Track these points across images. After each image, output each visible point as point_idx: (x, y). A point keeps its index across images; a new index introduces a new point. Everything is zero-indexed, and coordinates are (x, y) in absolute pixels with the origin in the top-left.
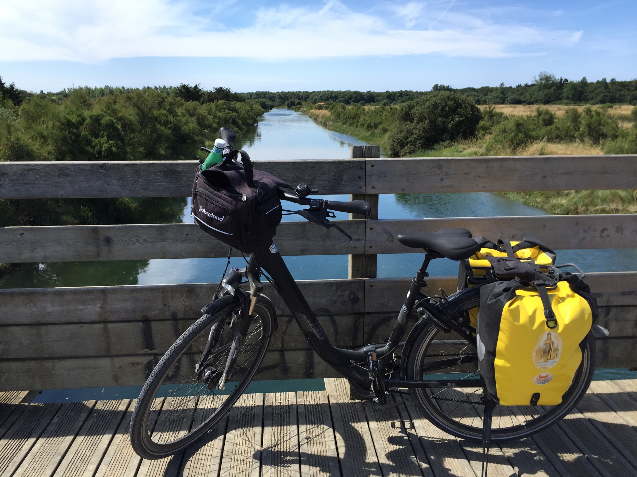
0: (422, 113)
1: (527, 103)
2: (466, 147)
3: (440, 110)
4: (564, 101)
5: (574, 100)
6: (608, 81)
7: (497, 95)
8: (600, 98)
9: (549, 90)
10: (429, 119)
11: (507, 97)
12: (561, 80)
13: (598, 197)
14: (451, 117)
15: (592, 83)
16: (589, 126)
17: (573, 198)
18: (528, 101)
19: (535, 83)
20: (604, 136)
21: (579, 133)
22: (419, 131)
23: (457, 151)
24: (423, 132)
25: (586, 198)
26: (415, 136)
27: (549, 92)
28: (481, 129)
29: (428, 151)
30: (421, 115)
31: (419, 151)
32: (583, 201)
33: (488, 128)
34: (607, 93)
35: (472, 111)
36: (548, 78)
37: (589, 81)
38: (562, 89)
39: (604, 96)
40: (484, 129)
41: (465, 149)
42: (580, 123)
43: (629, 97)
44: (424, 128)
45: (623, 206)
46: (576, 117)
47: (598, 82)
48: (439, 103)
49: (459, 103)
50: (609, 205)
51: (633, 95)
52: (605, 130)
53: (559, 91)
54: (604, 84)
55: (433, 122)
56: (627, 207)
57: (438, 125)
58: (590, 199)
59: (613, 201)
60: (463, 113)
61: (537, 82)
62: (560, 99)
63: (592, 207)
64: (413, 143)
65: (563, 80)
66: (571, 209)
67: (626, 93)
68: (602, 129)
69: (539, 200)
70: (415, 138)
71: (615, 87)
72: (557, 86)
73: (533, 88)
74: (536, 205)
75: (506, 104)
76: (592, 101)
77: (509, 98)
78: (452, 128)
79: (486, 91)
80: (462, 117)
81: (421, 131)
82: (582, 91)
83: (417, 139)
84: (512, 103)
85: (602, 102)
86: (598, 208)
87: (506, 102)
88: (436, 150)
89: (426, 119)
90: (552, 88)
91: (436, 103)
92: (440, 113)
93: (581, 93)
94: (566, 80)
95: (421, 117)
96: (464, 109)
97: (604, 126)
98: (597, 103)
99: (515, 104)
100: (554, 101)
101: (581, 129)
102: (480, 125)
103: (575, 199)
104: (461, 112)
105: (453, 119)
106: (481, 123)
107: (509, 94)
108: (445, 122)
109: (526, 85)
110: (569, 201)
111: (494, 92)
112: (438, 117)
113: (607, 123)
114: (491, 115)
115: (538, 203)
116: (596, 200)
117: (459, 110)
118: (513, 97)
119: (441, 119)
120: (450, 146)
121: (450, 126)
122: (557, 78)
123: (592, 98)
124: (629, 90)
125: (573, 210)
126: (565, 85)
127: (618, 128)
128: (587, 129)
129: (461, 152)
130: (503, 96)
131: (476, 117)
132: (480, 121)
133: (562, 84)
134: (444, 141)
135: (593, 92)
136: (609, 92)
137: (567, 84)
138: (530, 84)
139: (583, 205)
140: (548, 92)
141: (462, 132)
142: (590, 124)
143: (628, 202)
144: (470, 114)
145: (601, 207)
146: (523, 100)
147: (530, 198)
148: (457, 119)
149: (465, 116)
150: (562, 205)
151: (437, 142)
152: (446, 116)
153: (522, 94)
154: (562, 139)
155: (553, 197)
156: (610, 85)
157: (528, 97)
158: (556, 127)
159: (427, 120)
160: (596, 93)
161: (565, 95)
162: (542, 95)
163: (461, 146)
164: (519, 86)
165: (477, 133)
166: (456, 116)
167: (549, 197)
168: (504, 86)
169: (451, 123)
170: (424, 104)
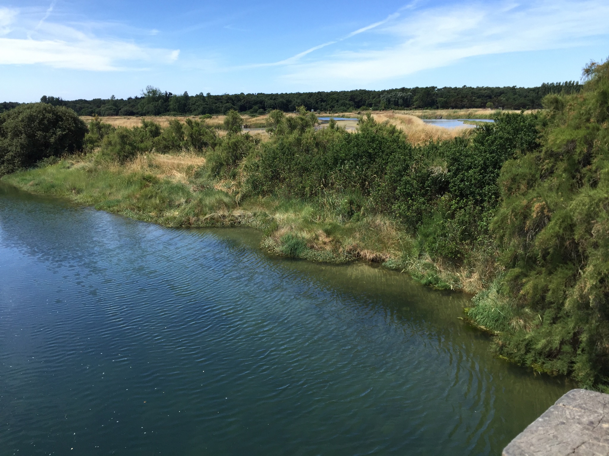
0: (16, 126)
1: (140, 115)
2: (73, 162)
3: (38, 123)
4: (172, 113)
5: (180, 112)
6: (205, 95)
7: (110, 107)
8: (200, 109)
9: (157, 103)
10: (26, 134)
11: (120, 109)
12: (166, 93)
13: (206, 206)
14: (51, 131)
15: (192, 97)
16: (191, 136)
17: (185, 209)
18: (140, 113)
19: (143, 96)
20: (206, 144)
21: (184, 142)
22: (16, 148)
23: (64, 167)
24: (21, 148)
25: (196, 208)
26: (11, 153)
27: (158, 104)
28: (88, 142)
29: (31, 169)
30: (16, 129)
31: (20, 170)
32: (194, 211)
33: (96, 141)
34: (205, 106)
35: (75, 123)
36: (154, 92)
37: (190, 95)
38: (169, 102)
39: (204, 108)
40: (92, 142)
41: (73, 164)
42: (183, 133)
43: (223, 109)
44: (21, 144)
45: (228, 212)
46: (178, 128)
47: (197, 96)
48: (35, 116)
49: (59, 115)
50: (217, 213)
51: (226, 107)
52: (205, 139)
53: (166, 103)
54: (202, 97)
55: (31, 136)
56: (232, 212)
57: (38, 140)
58: (200, 208)
59: (219, 208)
60: (66, 126)
61: (145, 95)
62: (168, 111)
63: (202, 216)
64: (11, 161)
65: (168, 94)
66: (184, 221)
67: (221, 105)
68: (202, 138)
69: (152, 214)
70: (12, 156)
71: (211, 100)
72: (163, 99)
73: (143, 101)
74: (150, 220)
75: (119, 116)
76: (195, 113)
77: (122, 110)
78: (55, 143)
79: (98, 103)
80: (64, 130)
81: (19, 148)
82: (185, 104)
83: (15, 157)
84: (126, 115)
85: (203, 113)
86: (207, 216)
87: (120, 113)
88: (40, 167)
89: (22, 134)
90: (160, 101)
91: (31, 116)
92: (38, 126)
93: (185, 105)
94: (171, 94)
95: (16, 131)
96: (66, 122)
97: (203, 135)
98: (199, 114)
99: (129, 115)
100: (164, 112)
101: (185, 139)
102: (86, 138)
103: (186, 210)
104: (62, 124)
105: (54, 133)
106: (87, 136)
107: (121, 106)
108: (46, 136)
109: (136, 98)
110: (181, 212)
111: (107, 104)
112: (37, 131)
113: (206, 133)
114: (99, 127)
115: (152, 218)
116: (204, 209)
117: (60, 123)
118: (125, 108)
119: (40, 133)
120: (54, 162)
121: (52, 140)
122: (162, 92)
123: (195, 110)
124: (222, 102)
125: (186, 222)
126: (170, 98)
127: (215, 137)
128: (190, 139)
129: (69, 168)
130: (116, 108)
131: (81, 130)
132: (86, 134)
133: (168, 97)
134: (48, 157)
135: (194, 104)
136: (207, 105)
137: (171, 97)
138: (139, 96)
139: (195, 215)
140: (156, 105)
141: (67, 146)
142: (192, 134)
143: (233, 208)
144: (73, 126)
145: (210, 215)
146: (135, 111)
147: (143, 213)
148: (59, 132)
149: (68, 129)
150: (175, 218)
151: (40, 158)
152: (46, 129)
153: (133, 106)
154: (170, 149)
155: (165, 209)
156: (207, 99)
157: (140, 110)
158: (163, 137)
159: (23, 136)
160: (197, 106)
161: (171, 107)
162: (151, 106)
163: (68, 162)
164: (130, 99)
165: (84, 146)
166: (58, 130)
167: (162, 211)
168: (116, 99)
169: (53, 137)
170: (17, 117)
